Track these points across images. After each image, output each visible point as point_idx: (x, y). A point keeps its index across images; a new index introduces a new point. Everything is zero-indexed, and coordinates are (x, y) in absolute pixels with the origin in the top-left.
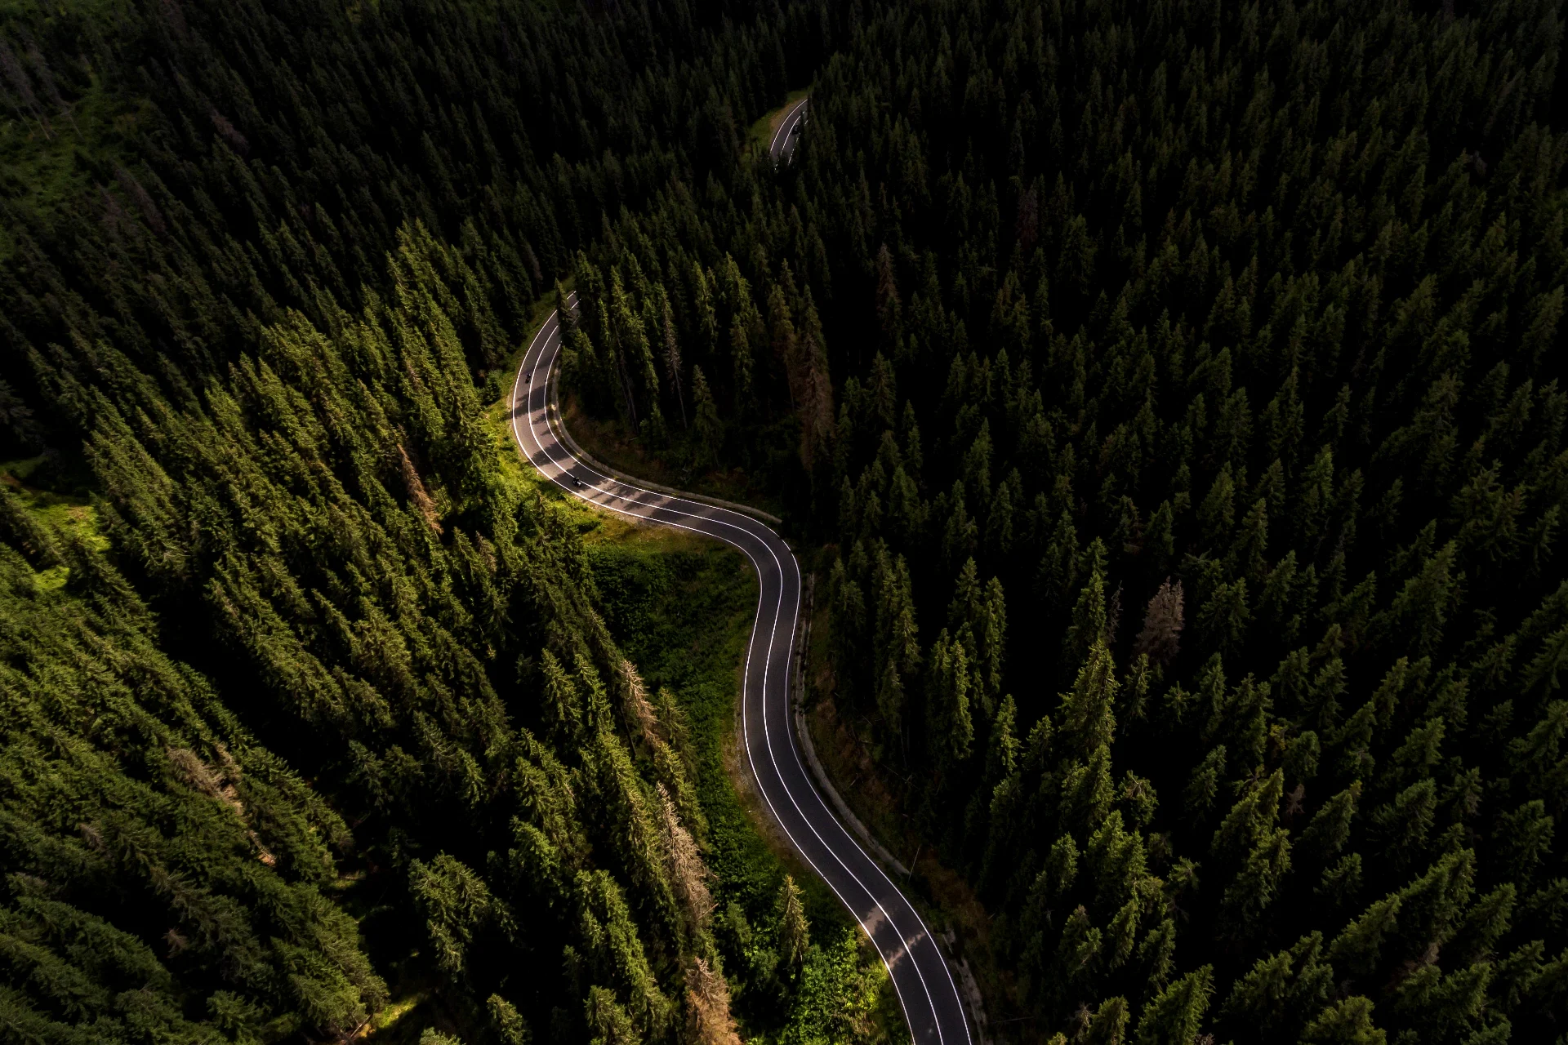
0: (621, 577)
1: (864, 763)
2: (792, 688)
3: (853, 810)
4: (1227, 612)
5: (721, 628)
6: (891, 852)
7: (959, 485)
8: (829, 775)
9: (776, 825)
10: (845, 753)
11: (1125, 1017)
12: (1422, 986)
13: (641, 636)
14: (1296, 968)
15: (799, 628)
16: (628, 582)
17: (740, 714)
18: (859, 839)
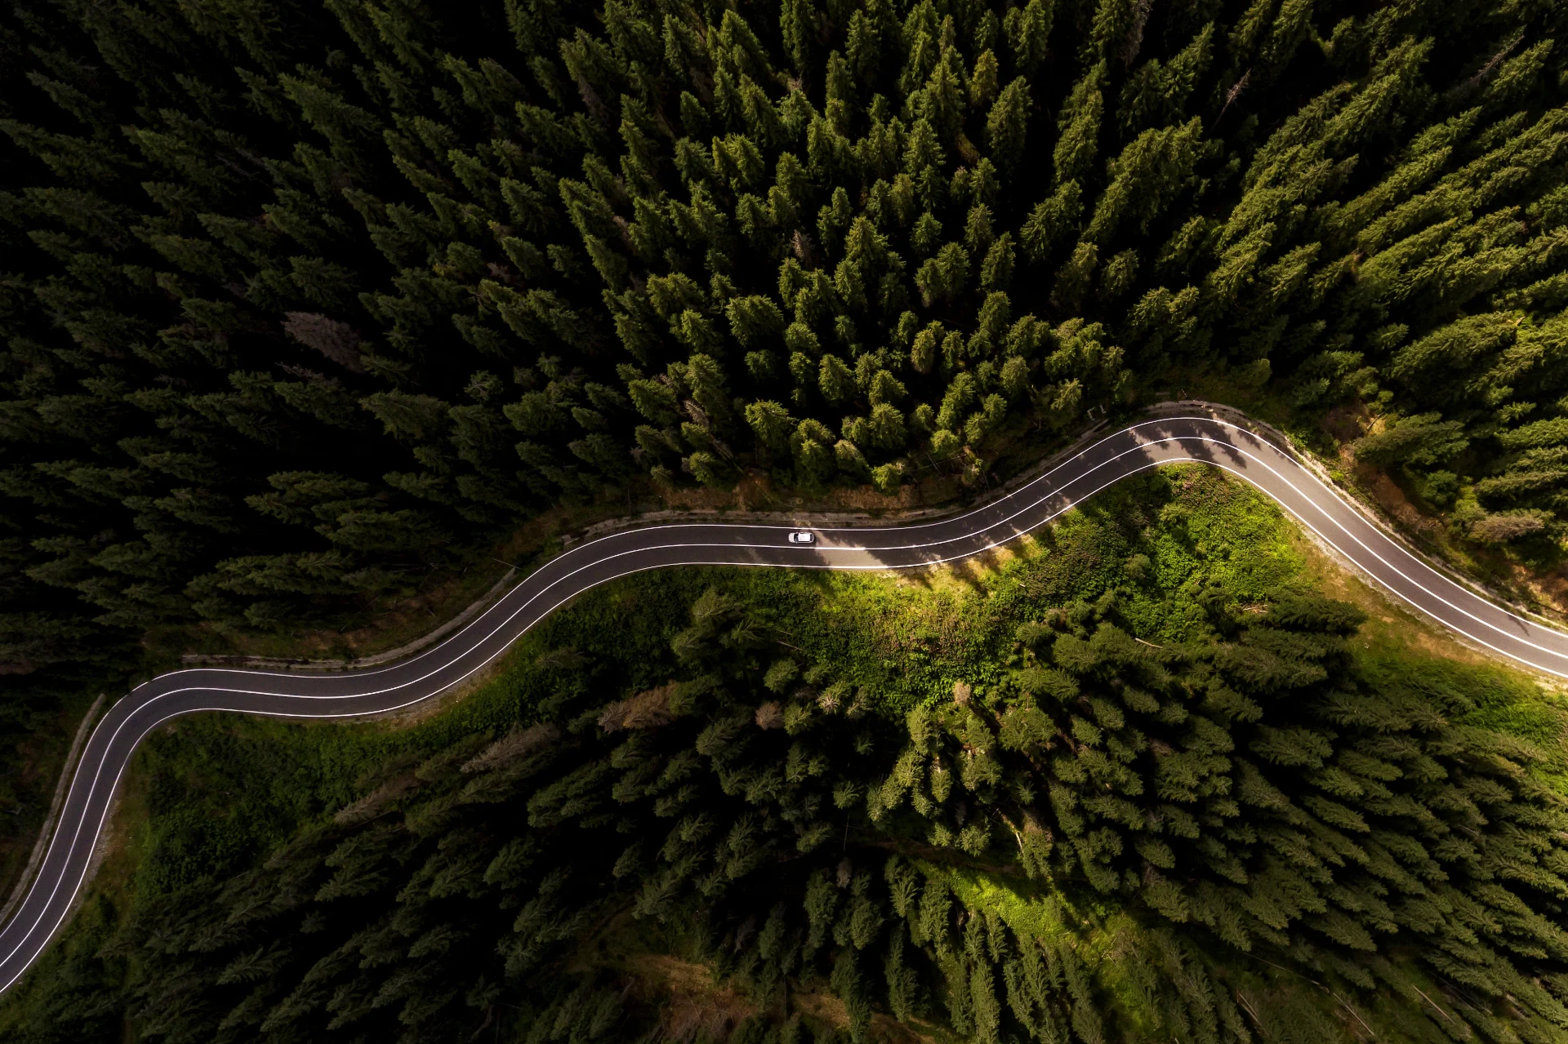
0: (183, 858)
1: (415, 604)
2: (329, 671)
3: (457, 614)
4: (319, 277)
5: (254, 746)
6: (496, 582)
7: (129, 502)
8: (422, 635)
9: (471, 679)
10: (404, 620)
11: (646, 428)
12: (641, 236)
13: (255, 827)
14: (625, 312)
15: (256, 668)
16: (190, 849)
17: (358, 718)
18: (484, 609)
